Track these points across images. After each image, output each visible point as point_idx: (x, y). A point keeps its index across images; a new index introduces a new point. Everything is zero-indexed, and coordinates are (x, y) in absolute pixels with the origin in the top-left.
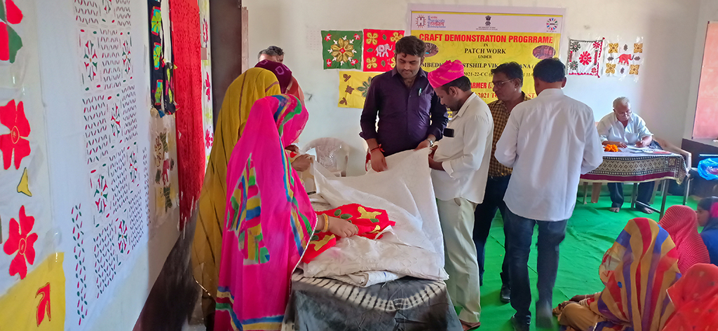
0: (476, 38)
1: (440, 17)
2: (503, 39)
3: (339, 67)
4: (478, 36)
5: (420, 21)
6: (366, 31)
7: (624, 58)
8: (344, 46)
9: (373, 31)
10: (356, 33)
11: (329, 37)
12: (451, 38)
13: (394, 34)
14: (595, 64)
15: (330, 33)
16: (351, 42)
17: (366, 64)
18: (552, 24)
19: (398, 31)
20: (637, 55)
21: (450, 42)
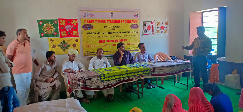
0: (108, 21)
1: (92, 13)
2: (119, 22)
3: (48, 36)
4: (109, 21)
5: (84, 15)
6: (59, 19)
7: (162, 27)
8: (49, 27)
9: (63, 20)
10: (54, 20)
11: (41, 23)
12: (98, 22)
13: (73, 20)
14: (153, 30)
15: (41, 21)
16: (53, 24)
17: (61, 34)
18: (136, 15)
19: (74, 19)
20: (166, 26)
21: (98, 24)
